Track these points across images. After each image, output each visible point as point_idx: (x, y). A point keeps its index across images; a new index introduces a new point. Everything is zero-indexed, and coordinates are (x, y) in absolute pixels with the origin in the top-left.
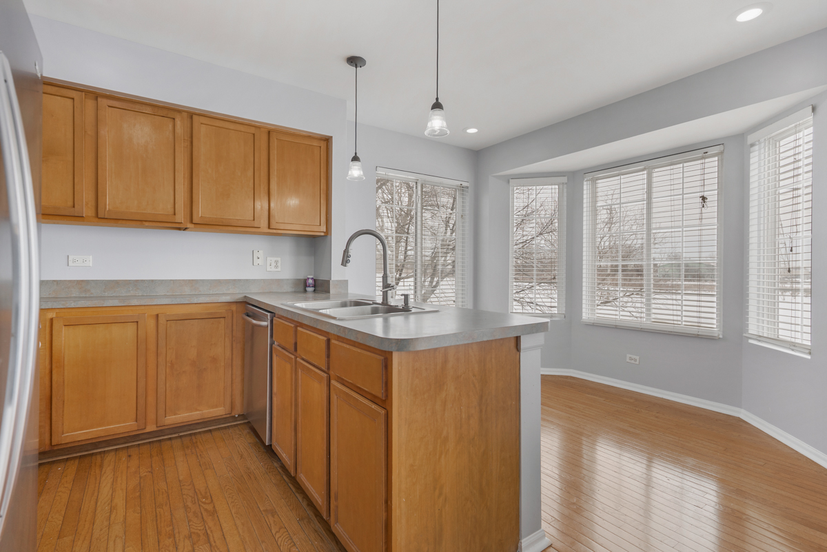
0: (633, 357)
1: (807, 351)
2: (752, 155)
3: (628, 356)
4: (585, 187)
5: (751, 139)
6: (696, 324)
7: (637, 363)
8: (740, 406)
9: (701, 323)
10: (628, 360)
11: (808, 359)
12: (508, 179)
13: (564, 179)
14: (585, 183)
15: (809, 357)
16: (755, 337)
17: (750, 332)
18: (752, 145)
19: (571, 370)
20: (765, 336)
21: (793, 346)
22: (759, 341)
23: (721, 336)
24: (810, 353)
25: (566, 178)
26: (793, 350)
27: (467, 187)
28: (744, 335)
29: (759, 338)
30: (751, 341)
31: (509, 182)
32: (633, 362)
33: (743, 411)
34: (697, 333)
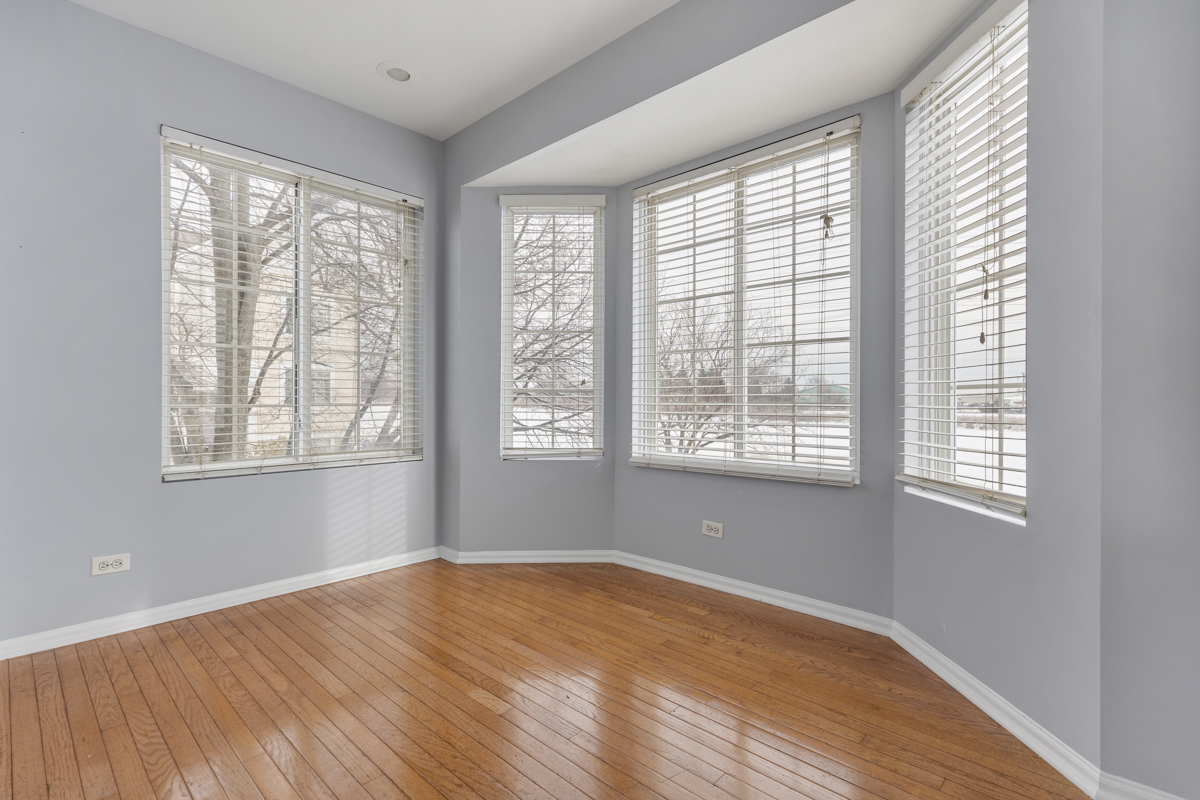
0: (714, 524)
1: (1019, 511)
2: (908, 128)
3: (706, 522)
4: (636, 214)
5: (905, 96)
6: (815, 460)
7: (720, 535)
8: (890, 615)
9: (824, 457)
10: (705, 532)
11: (1020, 527)
12: (496, 195)
13: (601, 200)
14: (636, 206)
15: (1022, 522)
16: (916, 482)
17: (907, 471)
18: (908, 109)
19: (615, 552)
20: (932, 478)
21: (989, 498)
22: (924, 489)
23: (857, 482)
24: (1025, 515)
25: (604, 197)
26: (988, 507)
27: (421, 209)
28: (897, 477)
29: (924, 483)
30: (908, 490)
31: (498, 200)
32: (712, 534)
33: (895, 624)
34: (816, 477)
